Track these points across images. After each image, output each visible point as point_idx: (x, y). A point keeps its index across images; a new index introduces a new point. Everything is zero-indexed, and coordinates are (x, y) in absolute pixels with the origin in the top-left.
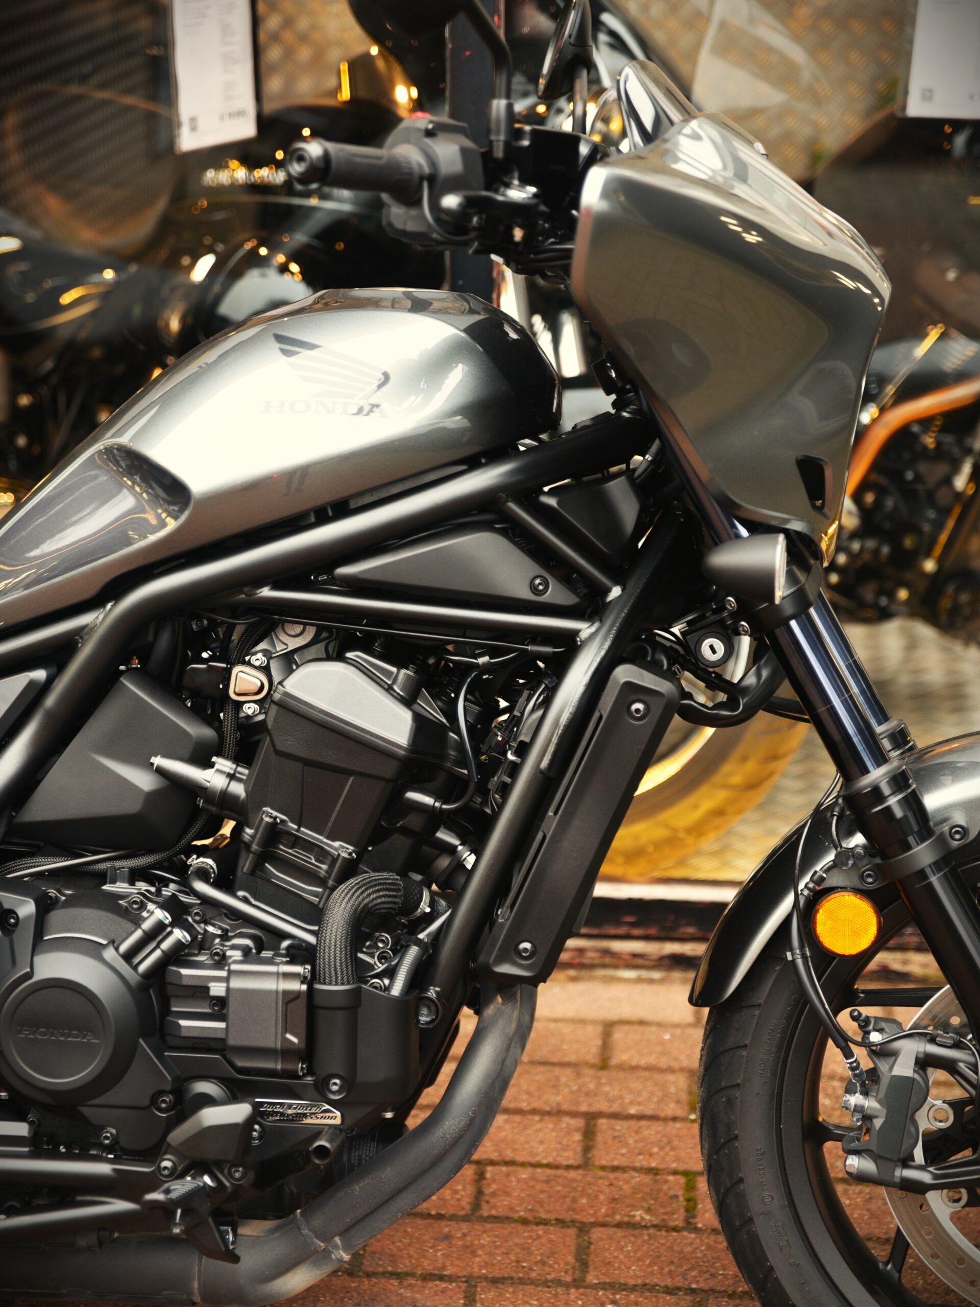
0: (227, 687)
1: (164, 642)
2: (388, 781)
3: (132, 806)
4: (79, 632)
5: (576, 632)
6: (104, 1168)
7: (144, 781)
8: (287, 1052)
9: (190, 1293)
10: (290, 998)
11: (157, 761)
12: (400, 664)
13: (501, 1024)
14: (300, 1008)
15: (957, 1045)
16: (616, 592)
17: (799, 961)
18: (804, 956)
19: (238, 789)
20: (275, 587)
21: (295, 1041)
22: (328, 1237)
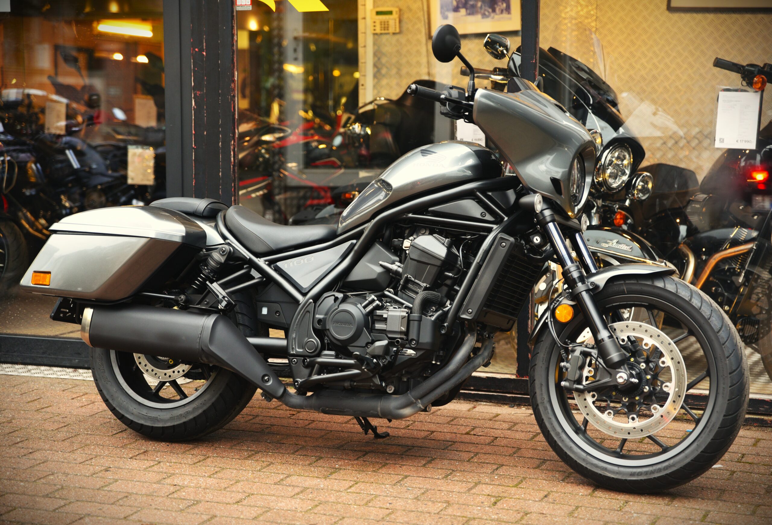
0: (402, 245)
1: (387, 233)
2: (439, 266)
3: (373, 276)
4: (364, 229)
5: (492, 228)
6: (352, 361)
7: (379, 270)
8: (401, 333)
9: (378, 412)
10: (403, 317)
11: (381, 262)
12: (446, 238)
13: (469, 342)
14: (406, 320)
15: (593, 348)
16: (506, 218)
17: (549, 323)
18: (551, 322)
19: (400, 270)
20: (413, 214)
21: (403, 329)
22: (416, 399)
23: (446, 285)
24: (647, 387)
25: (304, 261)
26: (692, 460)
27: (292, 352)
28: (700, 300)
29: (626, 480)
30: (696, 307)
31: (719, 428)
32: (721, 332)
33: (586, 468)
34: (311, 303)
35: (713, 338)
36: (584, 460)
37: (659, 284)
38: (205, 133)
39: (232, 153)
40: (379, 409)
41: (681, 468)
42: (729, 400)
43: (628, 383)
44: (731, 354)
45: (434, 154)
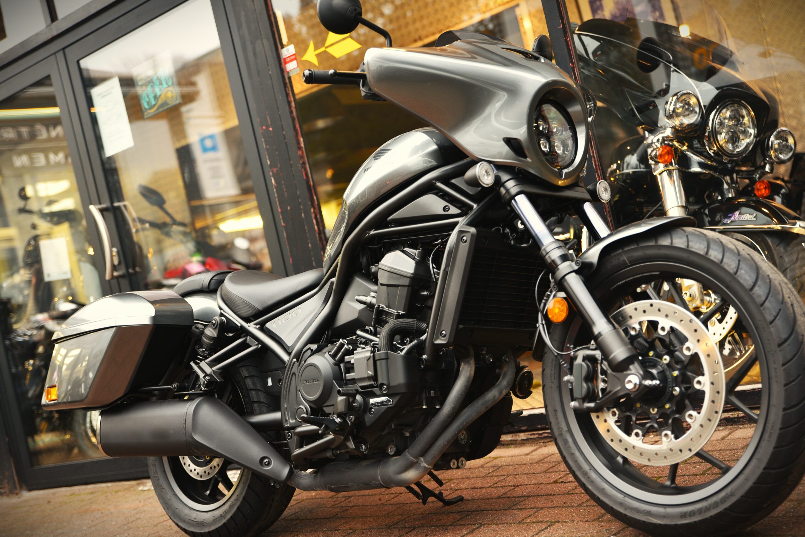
2: (408, 286)
3: (355, 315)
5: (456, 222)
7: (359, 308)
8: (369, 378)
9: (379, 482)
10: (368, 359)
11: (357, 297)
12: (417, 249)
13: (463, 372)
14: (371, 361)
16: (475, 206)
17: (541, 326)
18: (543, 325)
19: (374, 301)
20: (373, 230)
21: (371, 373)
22: (417, 457)
24: (677, 389)
26: (754, 483)
27: (286, 426)
28: (721, 250)
29: (676, 525)
30: (716, 260)
31: (781, 429)
32: (756, 288)
33: (626, 515)
34: (295, 362)
35: (746, 299)
36: (621, 504)
37: (665, 241)
38: (289, 208)
39: (314, 221)
40: (379, 477)
41: (742, 496)
42: (785, 385)
44: (776, 317)
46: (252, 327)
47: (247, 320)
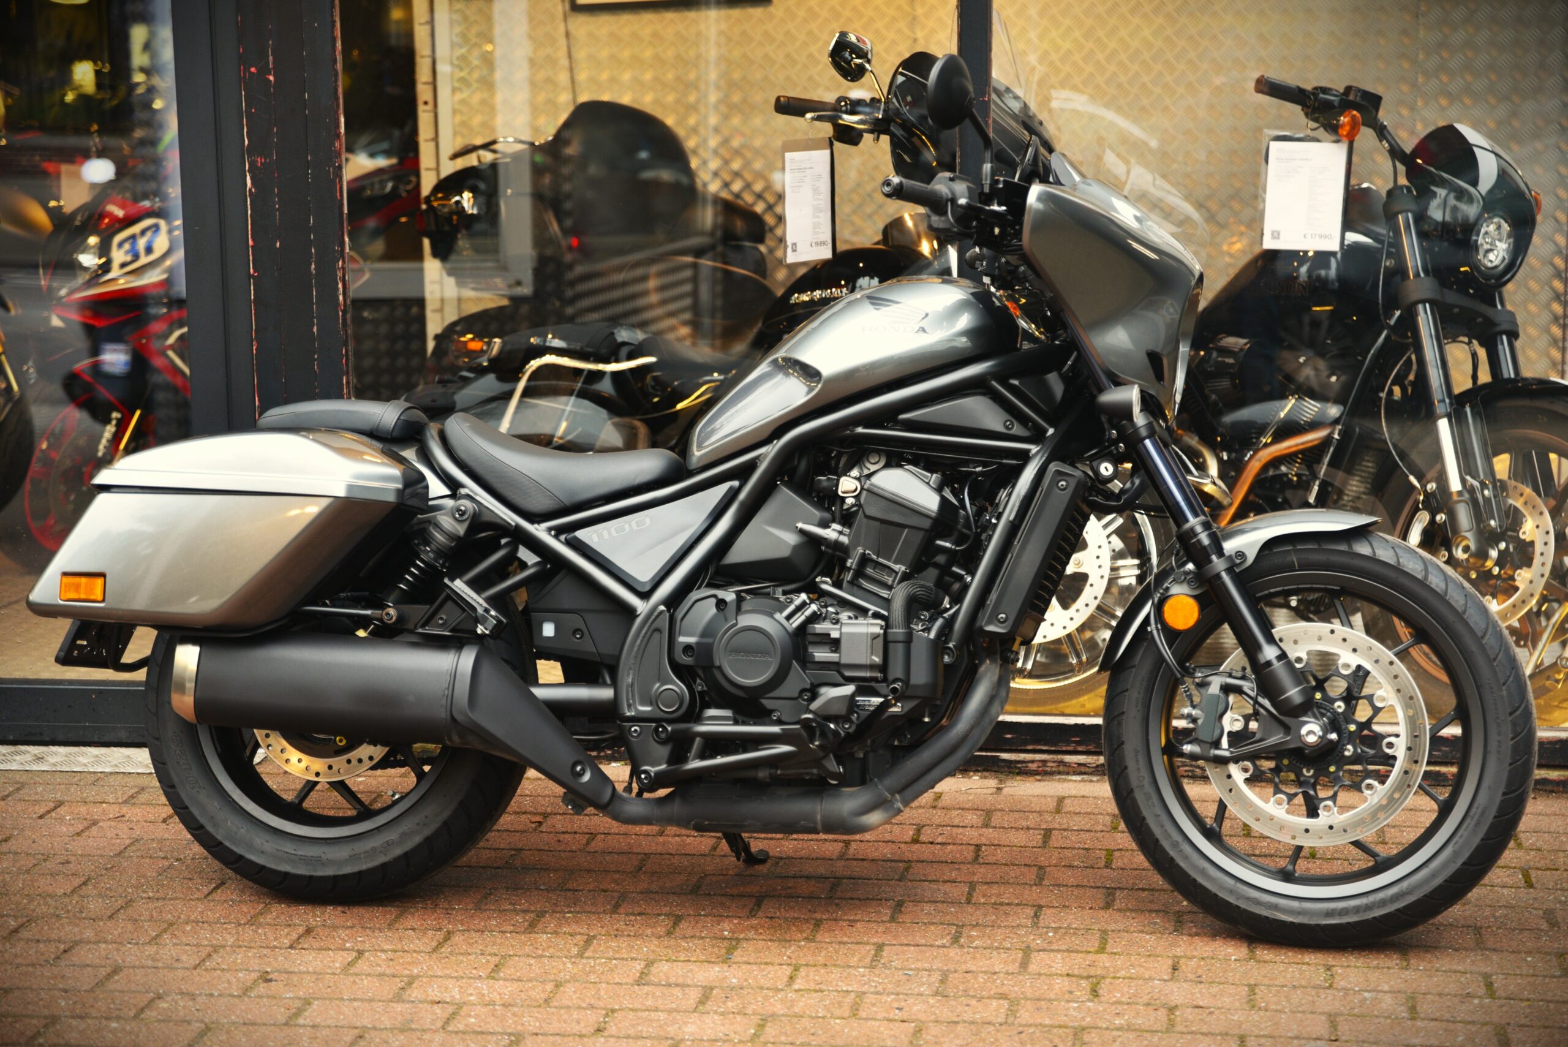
0: (837, 489)
1: (803, 465)
2: (926, 530)
3: (785, 553)
4: (757, 457)
5: (1029, 451)
6: (776, 729)
7: (791, 539)
8: (872, 667)
9: (816, 823)
10: (875, 637)
11: (800, 525)
12: (932, 472)
13: (989, 675)
14: (880, 642)
15: (1243, 678)
16: (1051, 431)
17: (1155, 632)
18: (1157, 628)
19: (844, 539)
20: (865, 427)
21: (877, 659)
22: (893, 794)
23: (936, 565)
24: (1349, 747)
25: (630, 526)
26: (1446, 881)
27: (628, 714)
28: (1442, 578)
29: (1318, 925)
30: (1438, 590)
31: (1495, 817)
32: (1487, 637)
33: (1238, 907)
34: (662, 612)
35: (1473, 647)
36: (1231, 892)
37: (1363, 548)
38: (278, 244)
39: (340, 286)
40: (819, 817)
41: (1425, 896)
42: (1511, 764)
43: (1325, 742)
44: (1509, 677)
45: (894, 307)
46: (540, 531)
47: (534, 518)
